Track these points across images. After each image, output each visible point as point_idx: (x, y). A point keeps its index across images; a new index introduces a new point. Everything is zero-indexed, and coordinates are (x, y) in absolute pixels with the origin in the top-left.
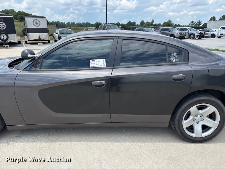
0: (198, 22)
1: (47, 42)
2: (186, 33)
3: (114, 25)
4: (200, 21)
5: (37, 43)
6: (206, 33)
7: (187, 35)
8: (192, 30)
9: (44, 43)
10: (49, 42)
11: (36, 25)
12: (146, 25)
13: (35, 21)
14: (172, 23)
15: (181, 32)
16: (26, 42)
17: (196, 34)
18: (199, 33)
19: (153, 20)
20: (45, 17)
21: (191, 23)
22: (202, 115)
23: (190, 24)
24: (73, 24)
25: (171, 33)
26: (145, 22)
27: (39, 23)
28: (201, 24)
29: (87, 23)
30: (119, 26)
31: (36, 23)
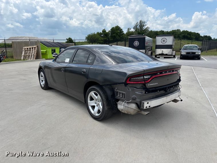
10: (174, 56)
13: (163, 39)
16: (156, 56)
31: (163, 41)
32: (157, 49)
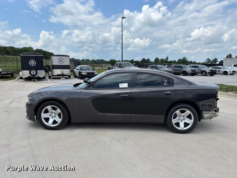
0: (214, 59)
1: (68, 77)
2: (198, 70)
3: (129, 62)
4: (216, 59)
5: (60, 78)
6: (218, 70)
7: (199, 71)
8: (204, 67)
9: (66, 78)
10: (70, 77)
11: (60, 62)
12: (160, 62)
13: (60, 59)
14: (187, 60)
15: (192, 69)
16: (50, 77)
17: (208, 71)
18: (210, 71)
19: (167, 57)
20: (68, 56)
21: (207, 60)
22: (183, 116)
23: (205, 62)
24: (88, 60)
25: (183, 70)
26: (160, 59)
27: (63, 61)
28: (218, 61)
29: (101, 60)
30: (133, 63)
31: (60, 61)
32: (54, 70)
